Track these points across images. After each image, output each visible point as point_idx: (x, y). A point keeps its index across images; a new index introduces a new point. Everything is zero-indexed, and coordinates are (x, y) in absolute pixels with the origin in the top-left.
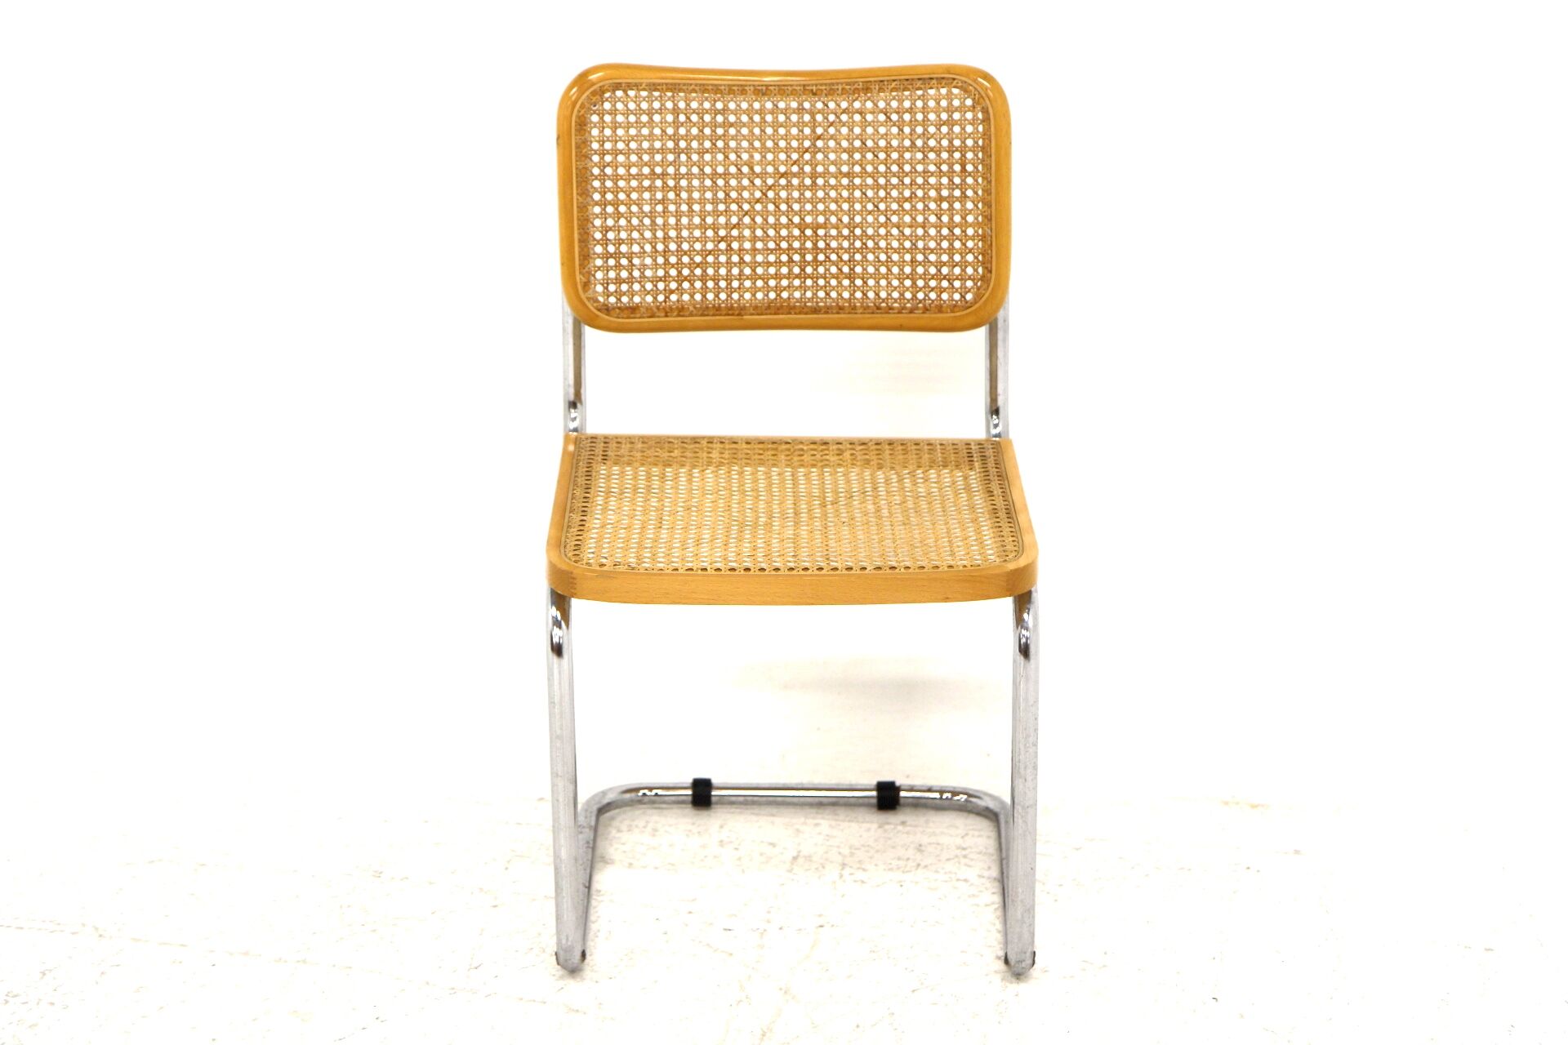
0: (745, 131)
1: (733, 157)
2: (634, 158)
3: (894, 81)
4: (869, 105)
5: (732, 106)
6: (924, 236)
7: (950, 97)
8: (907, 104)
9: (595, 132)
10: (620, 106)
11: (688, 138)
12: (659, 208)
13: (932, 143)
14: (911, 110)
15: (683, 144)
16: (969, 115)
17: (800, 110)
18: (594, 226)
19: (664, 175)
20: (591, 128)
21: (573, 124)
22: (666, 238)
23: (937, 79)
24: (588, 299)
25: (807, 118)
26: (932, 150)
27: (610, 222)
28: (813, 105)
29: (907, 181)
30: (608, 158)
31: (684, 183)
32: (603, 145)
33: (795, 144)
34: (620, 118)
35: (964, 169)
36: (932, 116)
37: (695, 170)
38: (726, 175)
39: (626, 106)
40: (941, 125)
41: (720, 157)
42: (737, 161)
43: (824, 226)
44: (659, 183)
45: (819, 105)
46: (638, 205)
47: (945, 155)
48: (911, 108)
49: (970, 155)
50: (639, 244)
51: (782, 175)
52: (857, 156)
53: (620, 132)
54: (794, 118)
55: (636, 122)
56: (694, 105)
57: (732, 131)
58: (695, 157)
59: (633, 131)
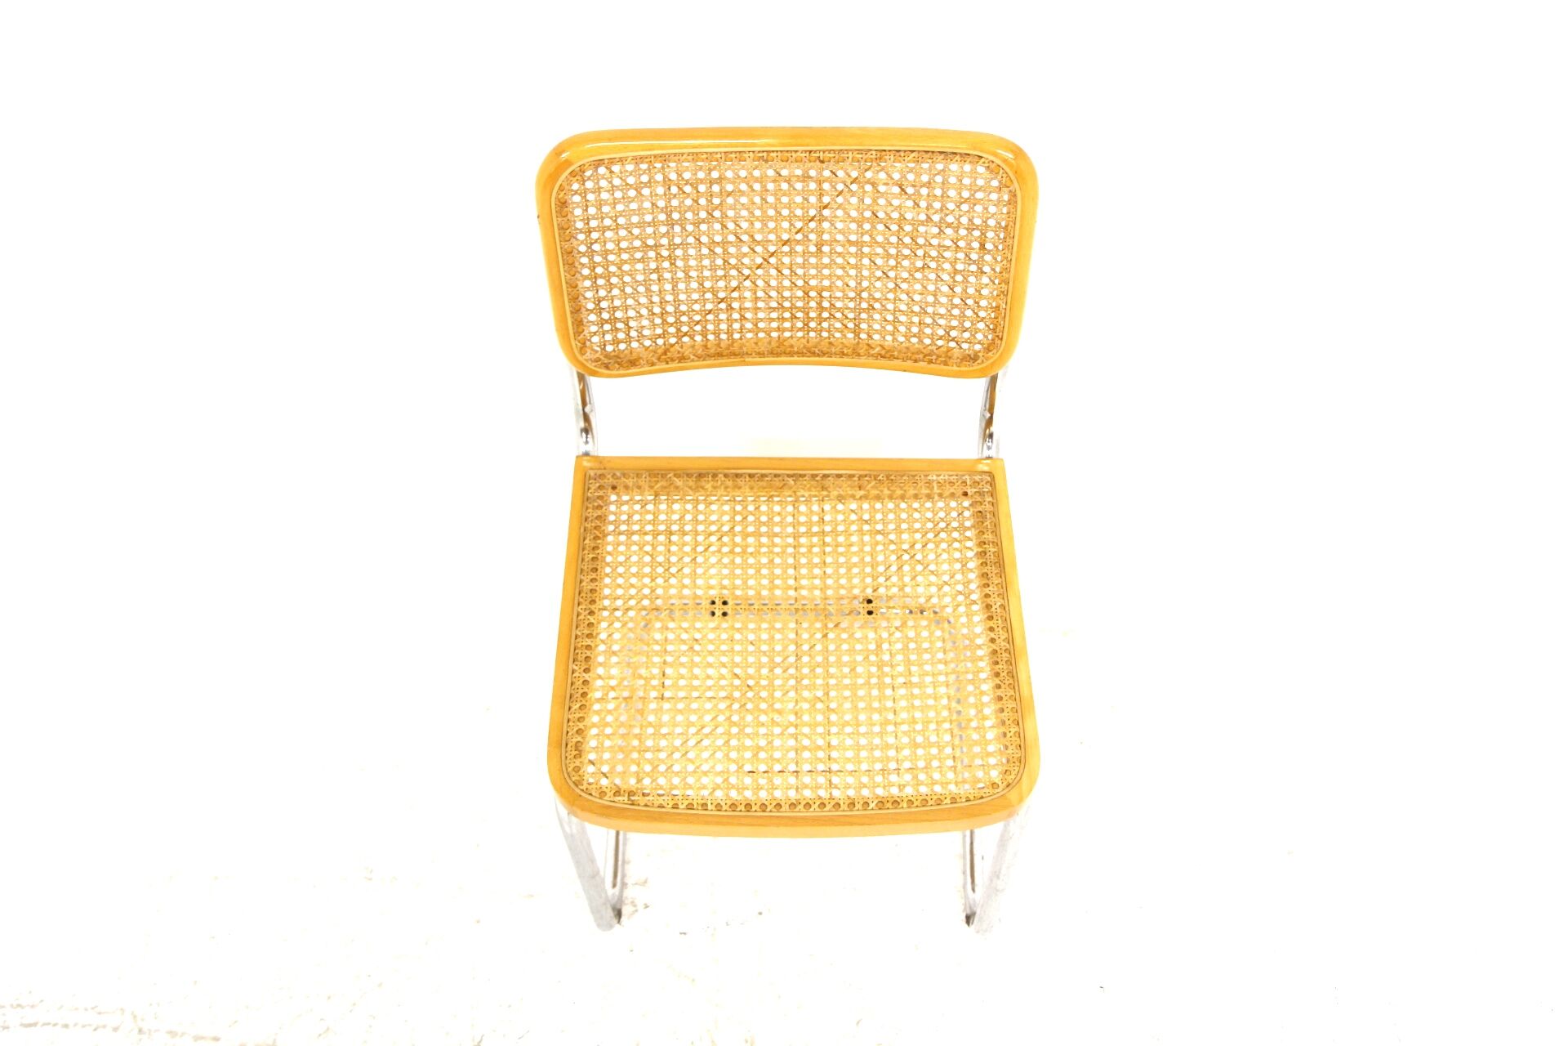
0: (744, 200)
1: (731, 226)
2: (623, 233)
3: (913, 151)
4: (882, 175)
5: (729, 174)
6: (934, 302)
7: (974, 175)
8: (925, 178)
9: (578, 212)
10: (603, 183)
11: (682, 210)
12: (654, 276)
13: (950, 219)
14: (928, 184)
15: (676, 216)
16: (994, 196)
17: (806, 178)
18: (586, 298)
19: (657, 246)
20: (574, 208)
21: (553, 206)
22: (663, 302)
23: (961, 154)
24: (586, 360)
25: (813, 186)
26: (949, 225)
27: (602, 293)
28: (820, 174)
29: (920, 253)
30: (595, 235)
31: (679, 252)
32: (588, 224)
33: (799, 212)
34: (605, 196)
35: (982, 246)
36: (952, 193)
37: (691, 240)
38: (724, 244)
39: (611, 182)
40: (961, 203)
41: (717, 226)
42: (735, 229)
43: (830, 289)
44: (652, 254)
45: (827, 173)
46: (631, 275)
47: (963, 232)
48: (929, 183)
49: (990, 235)
50: (634, 309)
51: (785, 243)
52: (867, 226)
53: (606, 209)
54: (799, 186)
55: (623, 198)
56: (687, 175)
57: (730, 200)
58: (690, 228)
59: (620, 207)
